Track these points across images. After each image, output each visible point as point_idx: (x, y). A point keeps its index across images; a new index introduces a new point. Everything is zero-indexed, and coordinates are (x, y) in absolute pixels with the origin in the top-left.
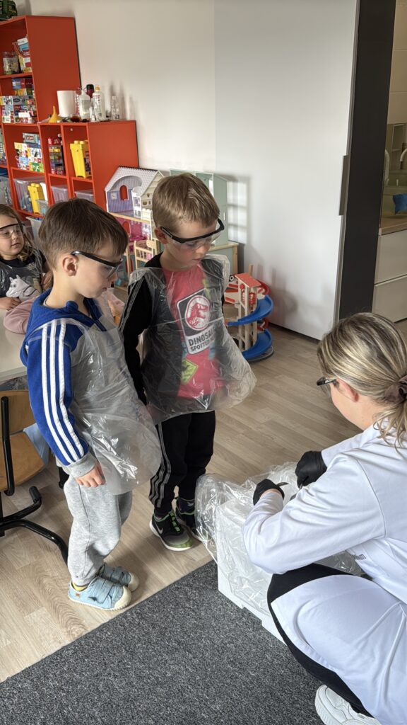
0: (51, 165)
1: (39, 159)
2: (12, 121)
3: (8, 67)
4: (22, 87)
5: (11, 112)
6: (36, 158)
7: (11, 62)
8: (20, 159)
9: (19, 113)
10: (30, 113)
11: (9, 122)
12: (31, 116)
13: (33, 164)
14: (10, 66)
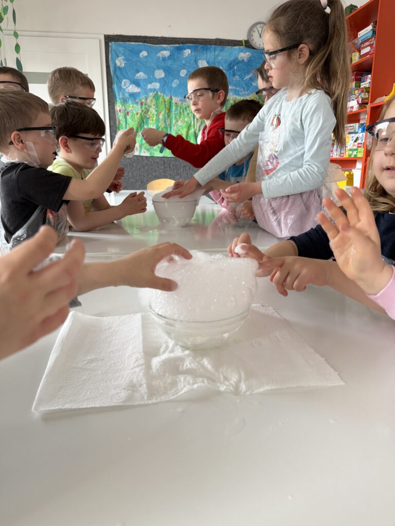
1: (359, 144)
6: (356, 143)
8: (334, 148)
12: (358, 103)
13: (350, 150)
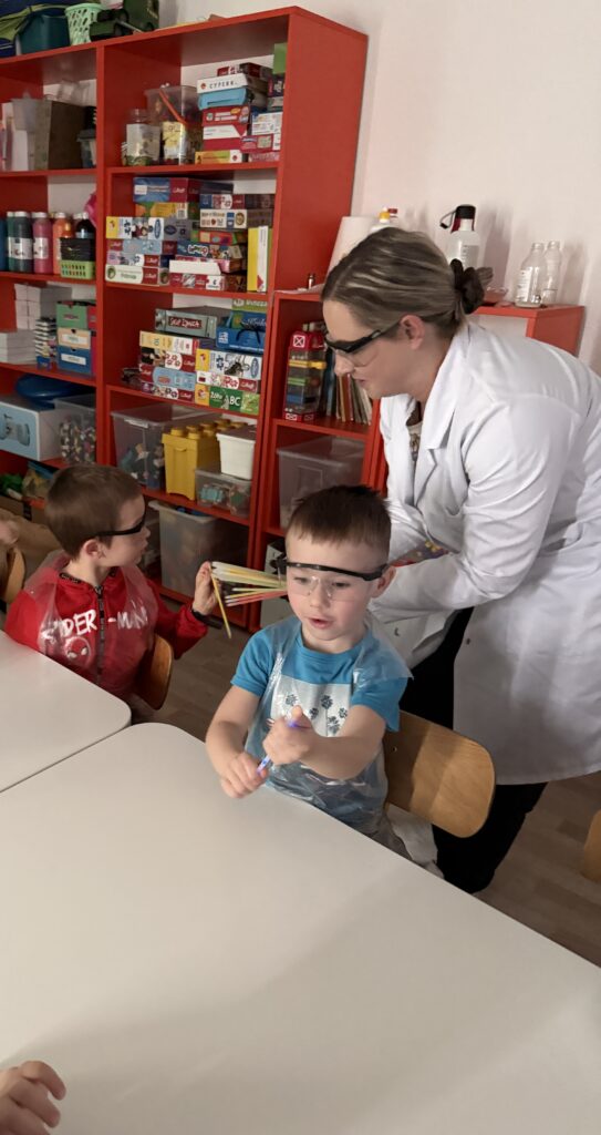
0: (289, 398)
1: (242, 380)
2: (145, 280)
3: (139, 147)
4: (174, 198)
5: (146, 257)
6: (235, 378)
7: (148, 135)
8: (157, 373)
9: (172, 262)
10: (220, 265)
11: (138, 280)
12: (223, 273)
13: (214, 389)
14: (145, 145)
